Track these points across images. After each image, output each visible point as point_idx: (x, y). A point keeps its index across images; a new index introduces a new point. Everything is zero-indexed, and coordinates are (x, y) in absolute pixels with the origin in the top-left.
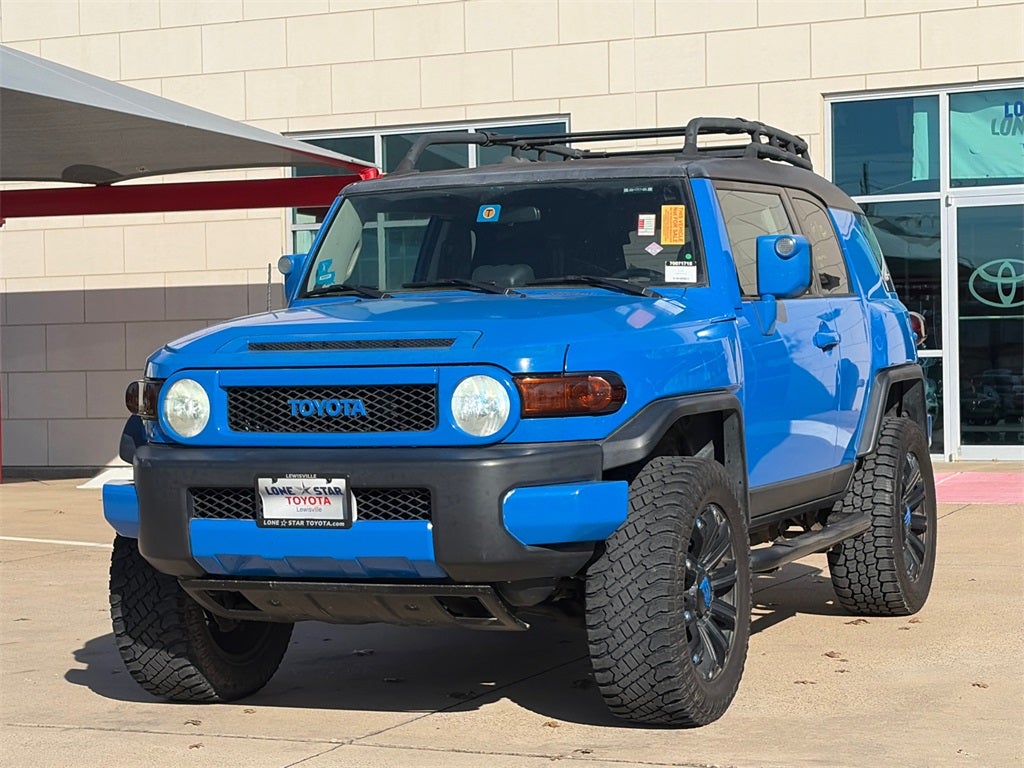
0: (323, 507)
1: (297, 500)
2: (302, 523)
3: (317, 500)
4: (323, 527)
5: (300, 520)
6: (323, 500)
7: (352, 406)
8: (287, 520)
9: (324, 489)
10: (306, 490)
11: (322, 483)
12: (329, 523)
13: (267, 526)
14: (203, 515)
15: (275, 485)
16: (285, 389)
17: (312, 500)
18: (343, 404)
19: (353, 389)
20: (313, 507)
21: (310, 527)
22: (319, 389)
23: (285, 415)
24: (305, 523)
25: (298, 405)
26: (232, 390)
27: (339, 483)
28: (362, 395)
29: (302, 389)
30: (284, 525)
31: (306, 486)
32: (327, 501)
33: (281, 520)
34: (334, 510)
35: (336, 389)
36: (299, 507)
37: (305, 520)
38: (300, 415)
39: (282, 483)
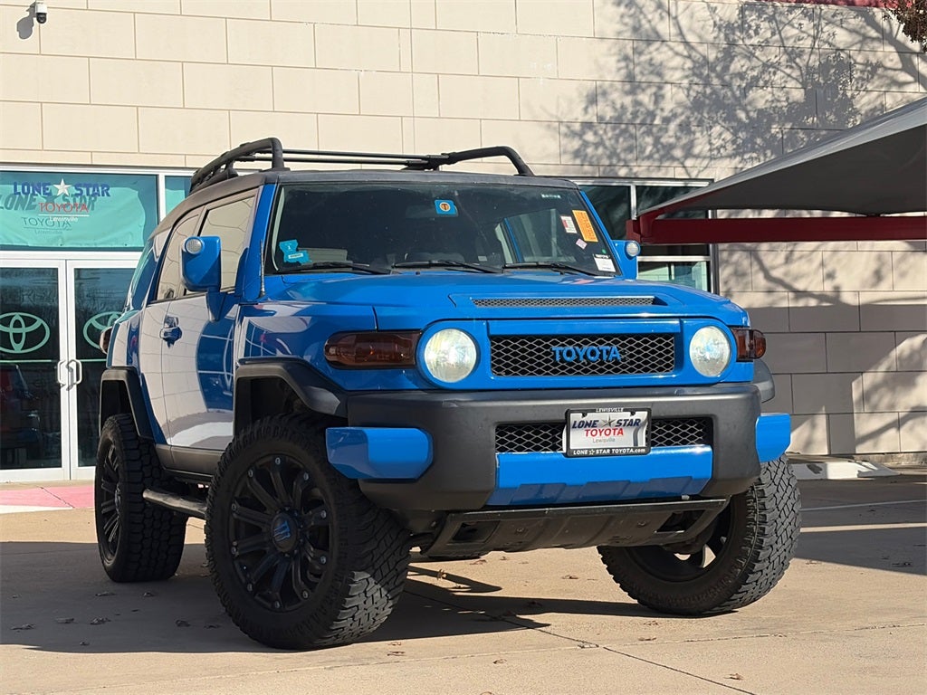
0: (616, 437)
1: (594, 433)
2: (608, 451)
3: (612, 431)
4: (627, 454)
5: (606, 449)
6: (617, 431)
7: (608, 353)
8: (595, 450)
9: (626, 420)
10: (610, 423)
11: (627, 415)
12: (632, 450)
13: (577, 456)
14: (502, 450)
15: (584, 419)
16: (547, 338)
17: (608, 432)
18: (601, 351)
19: (608, 337)
20: (607, 438)
21: (615, 455)
22: (578, 337)
24: (611, 451)
25: (561, 353)
26: (495, 338)
27: (642, 415)
28: (616, 342)
29: (562, 337)
30: (592, 456)
31: (612, 419)
32: (621, 432)
33: (589, 450)
35: (593, 337)
36: (595, 438)
37: (611, 449)
38: (562, 360)
39: (590, 417)
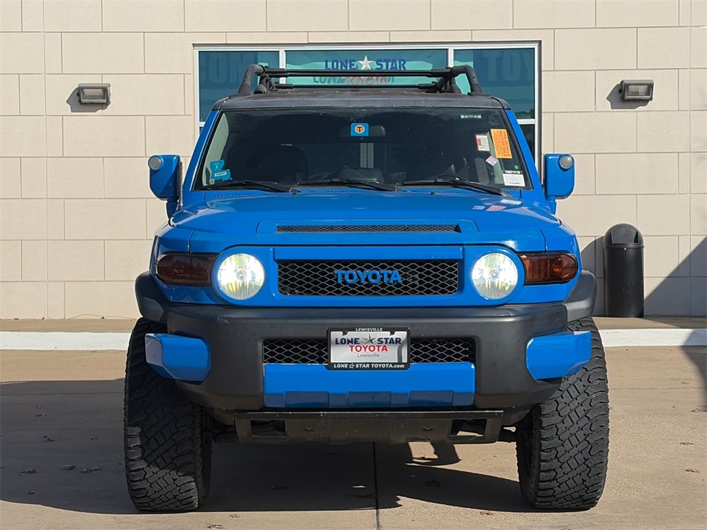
0: (380, 353)
1: (358, 349)
2: (368, 366)
3: (377, 348)
4: (385, 369)
5: (366, 363)
6: (381, 348)
7: (389, 276)
8: (355, 364)
9: (386, 339)
10: (371, 341)
11: (387, 334)
12: (391, 366)
13: (337, 369)
14: (272, 361)
15: (345, 337)
16: (331, 262)
17: (372, 348)
18: (382, 274)
19: (391, 262)
20: (372, 353)
21: (374, 369)
22: (360, 262)
23: (331, 283)
24: (371, 366)
25: (343, 276)
26: (282, 263)
27: (402, 335)
28: (398, 267)
29: (345, 262)
30: (352, 368)
31: (372, 337)
32: (385, 349)
33: (349, 364)
34: (390, 356)
35: (376, 262)
36: (360, 353)
37: (370, 364)
38: (345, 282)
39: (351, 335)
